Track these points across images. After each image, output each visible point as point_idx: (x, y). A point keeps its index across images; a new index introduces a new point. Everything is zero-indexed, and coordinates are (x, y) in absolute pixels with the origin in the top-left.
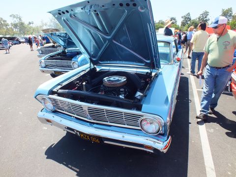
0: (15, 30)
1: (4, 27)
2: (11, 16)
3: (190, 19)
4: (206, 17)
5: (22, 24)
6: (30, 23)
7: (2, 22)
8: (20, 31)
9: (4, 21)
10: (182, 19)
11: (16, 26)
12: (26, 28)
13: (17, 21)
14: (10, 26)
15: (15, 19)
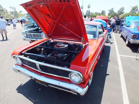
0: (12, 16)
1: (6, 14)
2: (10, 7)
3: (113, 12)
4: (122, 11)
5: (16, 12)
6: (20, 12)
7: (5, 11)
8: (15, 16)
9: (6, 10)
10: (109, 12)
11: (12, 13)
12: (18, 14)
13: (13, 10)
14: (9, 13)
15: (12, 9)
